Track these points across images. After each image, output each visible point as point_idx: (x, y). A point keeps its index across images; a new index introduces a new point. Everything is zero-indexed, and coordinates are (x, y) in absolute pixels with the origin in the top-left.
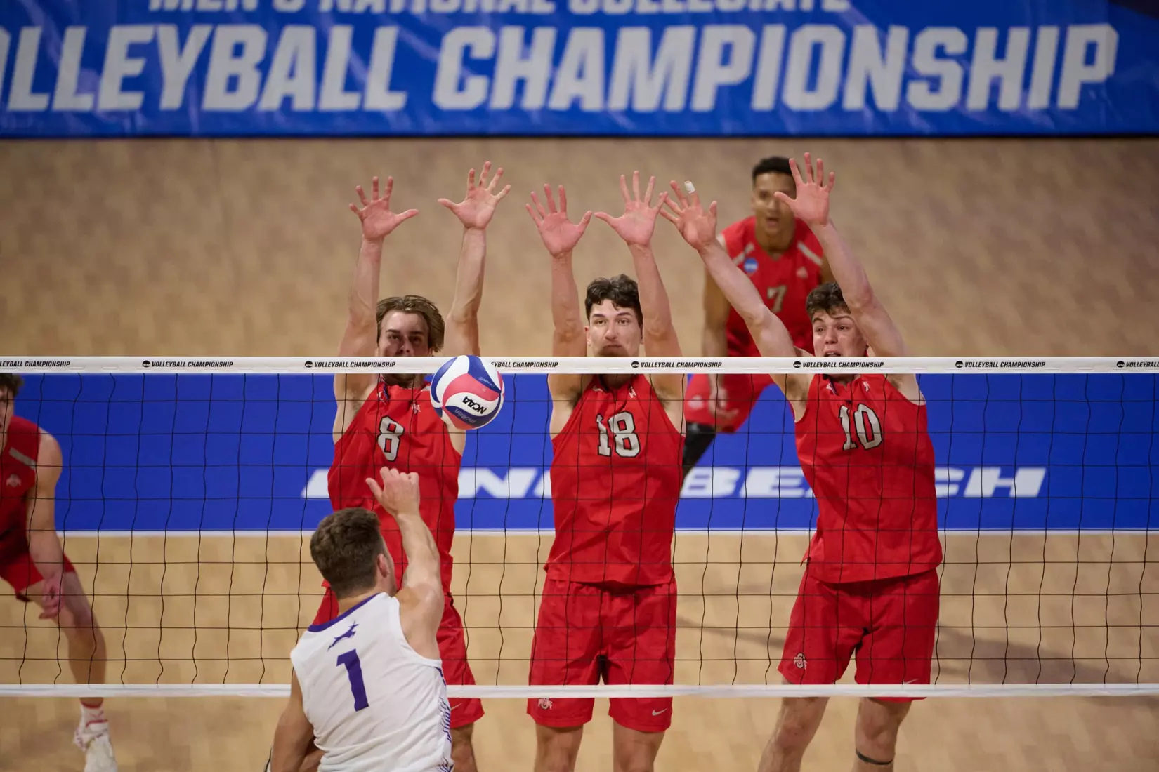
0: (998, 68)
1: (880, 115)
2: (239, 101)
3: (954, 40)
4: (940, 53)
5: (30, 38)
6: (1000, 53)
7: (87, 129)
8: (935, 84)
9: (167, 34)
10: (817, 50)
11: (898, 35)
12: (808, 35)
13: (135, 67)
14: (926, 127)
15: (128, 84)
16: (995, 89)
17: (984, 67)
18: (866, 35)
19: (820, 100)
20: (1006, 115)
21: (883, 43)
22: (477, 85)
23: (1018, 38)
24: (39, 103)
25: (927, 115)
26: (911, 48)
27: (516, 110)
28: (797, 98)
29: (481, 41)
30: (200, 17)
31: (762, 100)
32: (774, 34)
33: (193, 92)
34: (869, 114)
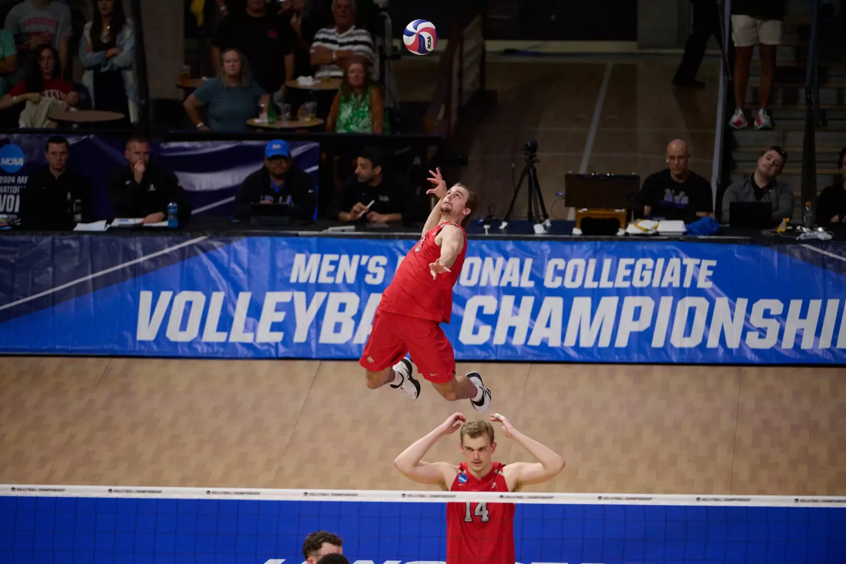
0: (802, 323)
1: (728, 351)
2: (341, 339)
3: (776, 306)
4: (767, 314)
5: (218, 298)
6: (803, 315)
7: (251, 354)
8: (763, 333)
9: (300, 297)
10: (692, 312)
11: (742, 303)
12: (688, 302)
13: (280, 317)
14: (756, 359)
15: (275, 327)
16: (799, 336)
17: (793, 324)
18: (722, 303)
19: (692, 342)
20: (804, 352)
21: (732, 308)
22: (485, 330)
23: (815, 305)
24: (221, 337)
25: (756, 351)
26: (749, 310)
27: (507, 345)
28: (679, 341)
29: (489, 304)
30: (319, 287)
31: (658, 341)
32: (666, 302)
33: (313, 331)
34: (721, 351)
